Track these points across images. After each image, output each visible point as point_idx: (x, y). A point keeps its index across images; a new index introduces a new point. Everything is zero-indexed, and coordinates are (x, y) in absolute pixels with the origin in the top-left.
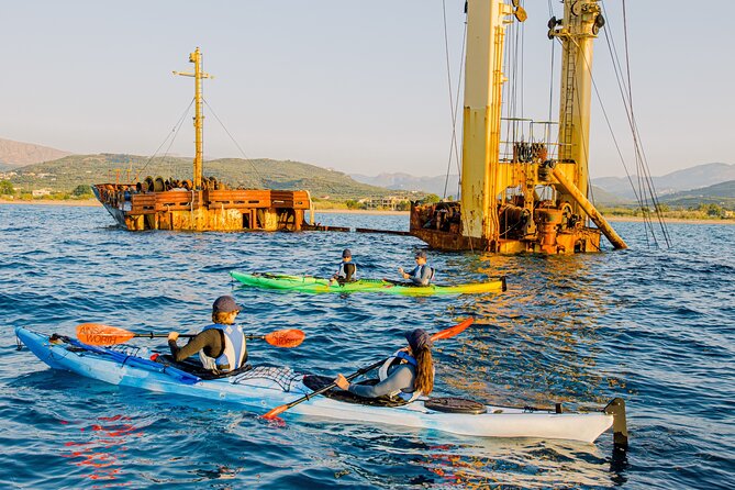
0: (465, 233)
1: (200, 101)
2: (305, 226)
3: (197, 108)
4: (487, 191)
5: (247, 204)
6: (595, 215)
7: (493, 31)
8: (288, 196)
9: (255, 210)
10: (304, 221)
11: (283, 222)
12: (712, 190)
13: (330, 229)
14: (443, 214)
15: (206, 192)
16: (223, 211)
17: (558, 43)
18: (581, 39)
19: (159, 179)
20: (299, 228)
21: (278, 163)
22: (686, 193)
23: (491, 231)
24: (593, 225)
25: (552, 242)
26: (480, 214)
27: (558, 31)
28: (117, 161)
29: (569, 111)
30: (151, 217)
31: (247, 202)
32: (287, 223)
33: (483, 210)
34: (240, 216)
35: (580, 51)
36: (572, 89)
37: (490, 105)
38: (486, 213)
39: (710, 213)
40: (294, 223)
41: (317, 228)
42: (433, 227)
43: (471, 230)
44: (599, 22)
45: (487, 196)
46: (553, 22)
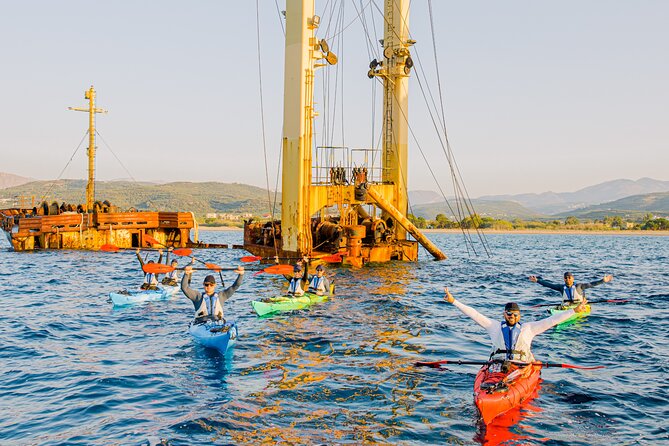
0: (286, 248)
1: (94, 133)
2: (190, 244)
3: (91, 139)
4: (301, 210)
5: (135, 225)
6: (412, 229)
7: (304, 73)
8: (173, 216)
9: (144, 230)
10: (189, 239)
11: (171, 241)
12: (619, 203)
13: (211, 246)
14: (268, 231)
15: (97, 215)
16: (112, 233)
17: (379, 82)
18: (397, 77)
19: (55, 204)
20: (185, 245)
21: (226, 185)
22: (595, 207)
23: (306, 245)
24: (412, 239)
25: (357, 254)
26: (296, 231)
27: (378, 72)
28: (76, 186)
29: (389, 140)
30: (42, 238)
31: (135, 223)
32: (174, 241)
33: (298, 227)
34: (128, 237)
35: (396, 89)
36: (390, 120)
37: (302, 136)
38: (301, 230)
39: (613, 225)
40: (180, 241)
41: (200, 245)
42: (262, 243)
43: (289, 245)
44: (409, 64)
45: (301, 215)
46: (374, 64)
